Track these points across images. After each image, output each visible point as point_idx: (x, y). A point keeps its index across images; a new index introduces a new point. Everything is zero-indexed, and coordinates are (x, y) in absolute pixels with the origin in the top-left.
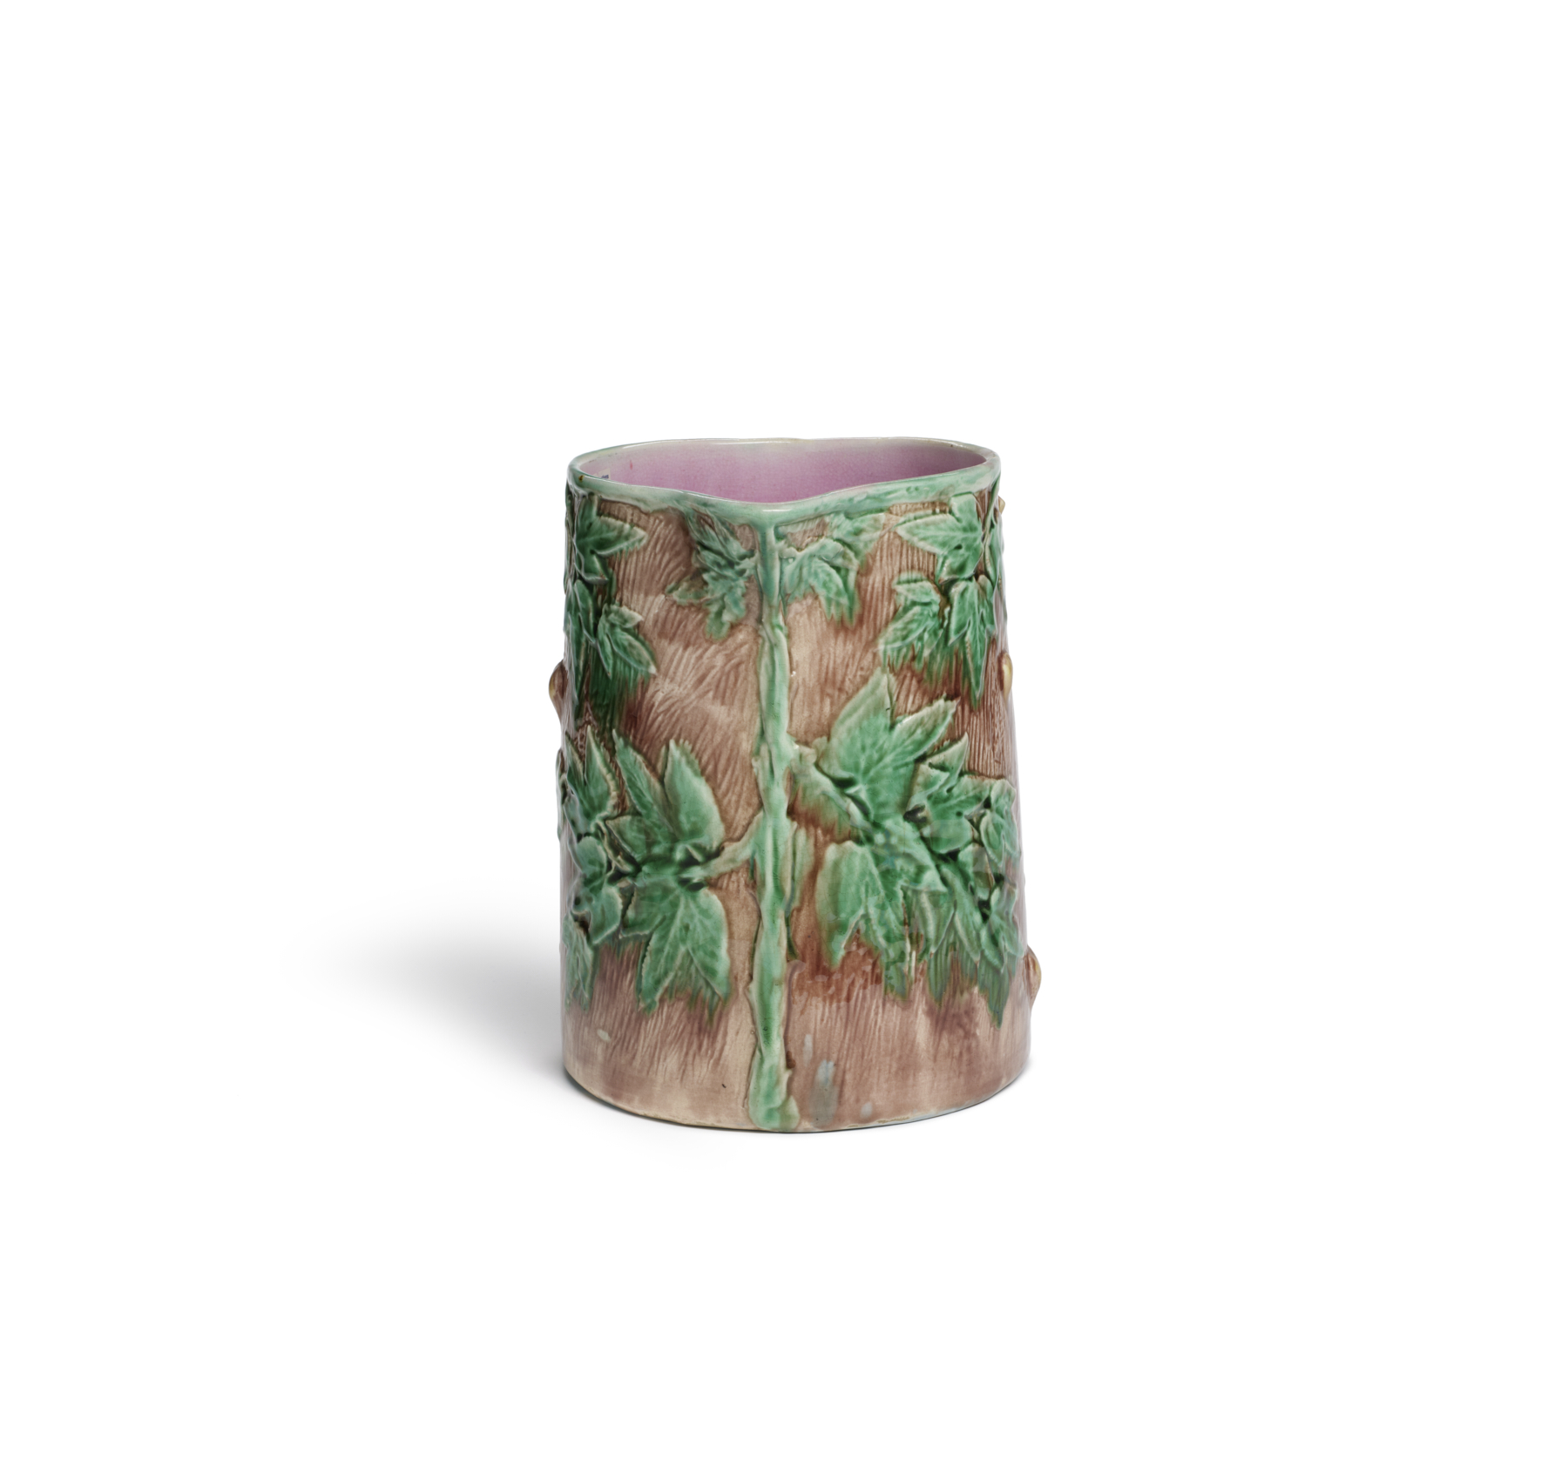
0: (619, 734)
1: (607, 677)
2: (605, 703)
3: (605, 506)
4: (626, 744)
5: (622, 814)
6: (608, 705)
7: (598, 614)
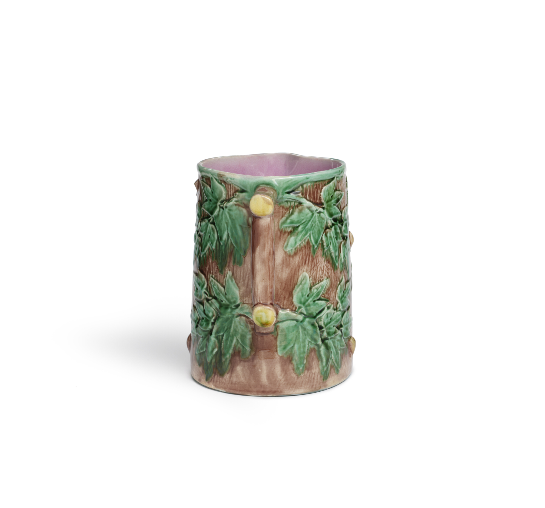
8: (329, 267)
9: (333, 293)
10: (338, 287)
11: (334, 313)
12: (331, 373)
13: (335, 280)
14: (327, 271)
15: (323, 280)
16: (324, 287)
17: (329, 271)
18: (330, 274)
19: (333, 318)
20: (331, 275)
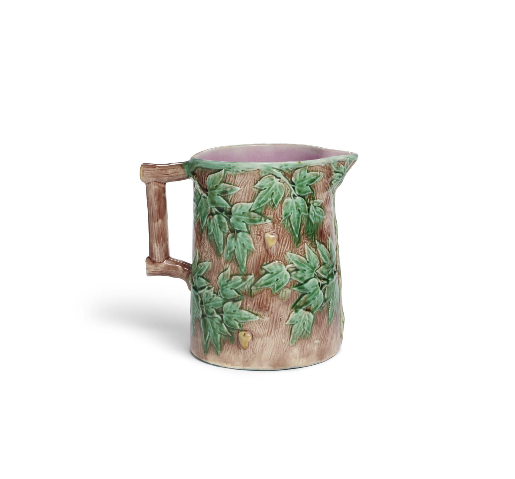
0: (318, 241)
1: (312, 224)
2: (312, 233)
3: (310, 169)
4: (320, 243)
5: (321, 266)
6: (313, 234)
7: (309, 205)
8: (213, 251)
9: (215, 278)
10: (220, 274)
11: (214, 296)
12: (210, 350)
13: (218, 266)
14: (211, 254)
15: (206, 260)
16: (207, 268)
17: (212, 255)
18: (212, 258)
19: (213, 300)
20: (214, 260)
